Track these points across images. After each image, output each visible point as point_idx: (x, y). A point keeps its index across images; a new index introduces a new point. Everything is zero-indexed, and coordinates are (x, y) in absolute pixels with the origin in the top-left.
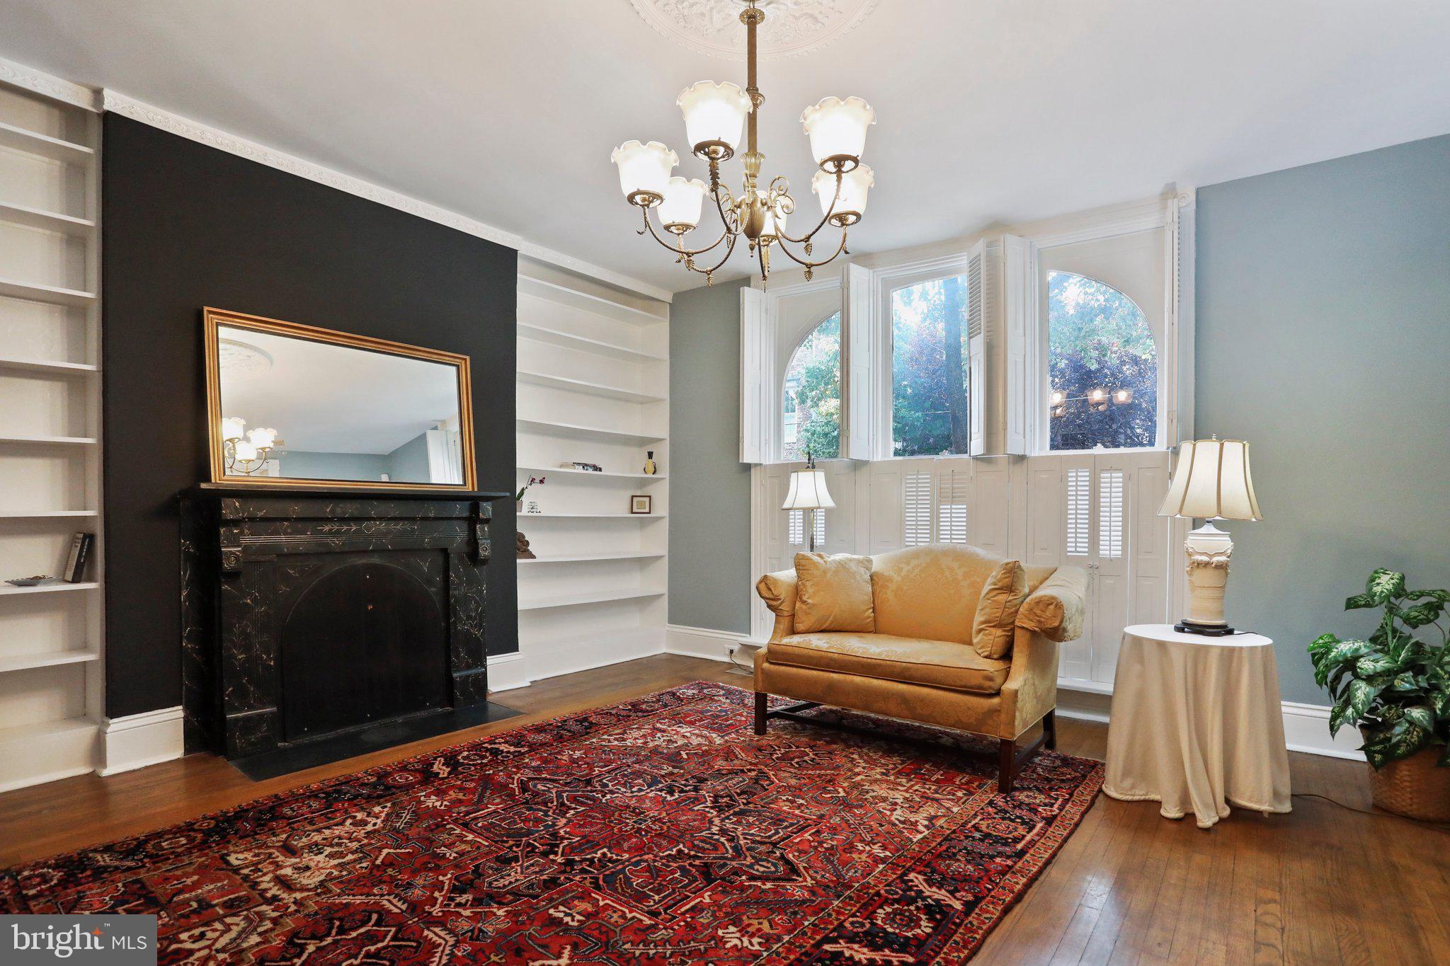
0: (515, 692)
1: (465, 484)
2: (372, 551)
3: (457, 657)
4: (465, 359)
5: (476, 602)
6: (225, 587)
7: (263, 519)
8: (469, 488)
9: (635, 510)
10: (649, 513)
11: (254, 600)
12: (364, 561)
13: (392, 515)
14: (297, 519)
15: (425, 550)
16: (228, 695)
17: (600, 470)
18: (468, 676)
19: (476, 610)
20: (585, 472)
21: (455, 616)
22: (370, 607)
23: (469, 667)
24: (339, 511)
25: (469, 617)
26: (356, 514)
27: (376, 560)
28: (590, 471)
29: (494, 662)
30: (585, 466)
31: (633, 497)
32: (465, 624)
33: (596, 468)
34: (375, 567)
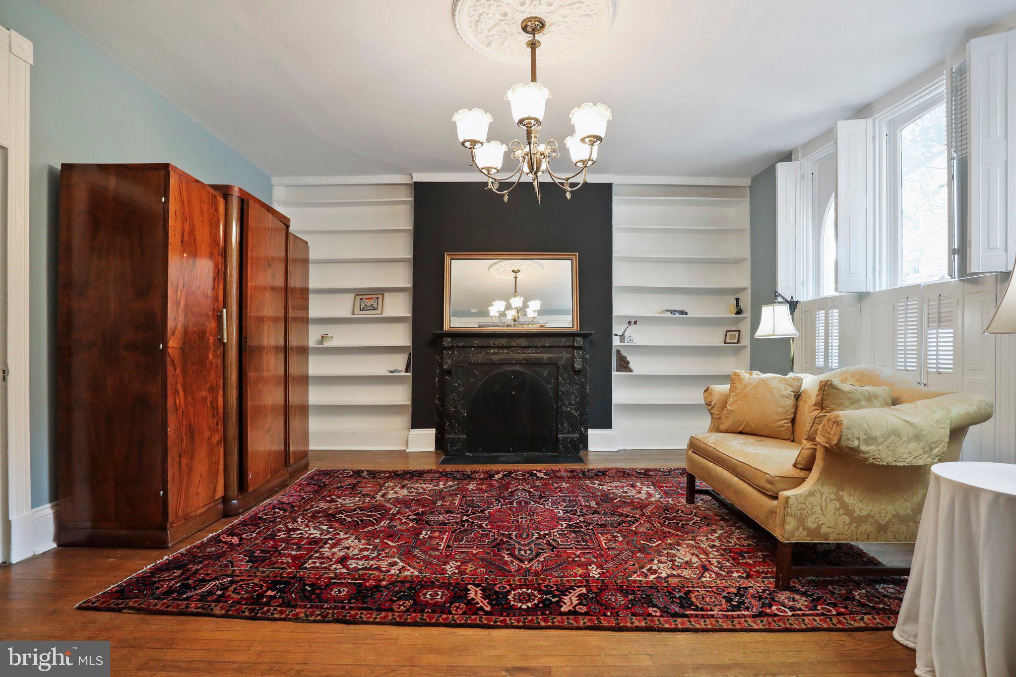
0: (605, 453)
1: (573, 327)
2: (515, 364)
3: (562, 426)
4: (576, 255)
5: (575, 395)
6: (447, 377)
7: (462, 347)
8: (575, 329)
9: (727, 341)
10: (738, 342)
11: (459, 384)
12: (511, 369)
13: (524, 344)
14: (478, 347)
15: (545, 364)
16: (447, 426)
17: (686, 314)
18: (568, 438)
19: (575, 400)
20: (673, 316)
21: (561, 402)
22: (513, 393)
23: (569, 432)
24: (497, 342)
25: (570, 404)
26: (505, 344)
27: (517, 368)
28: (677, 315)
29: (592, 433)
30: (672, 312)
31: (727, 331)
32: (567, 407)
33: (682, 312)
34: (516, 371)
